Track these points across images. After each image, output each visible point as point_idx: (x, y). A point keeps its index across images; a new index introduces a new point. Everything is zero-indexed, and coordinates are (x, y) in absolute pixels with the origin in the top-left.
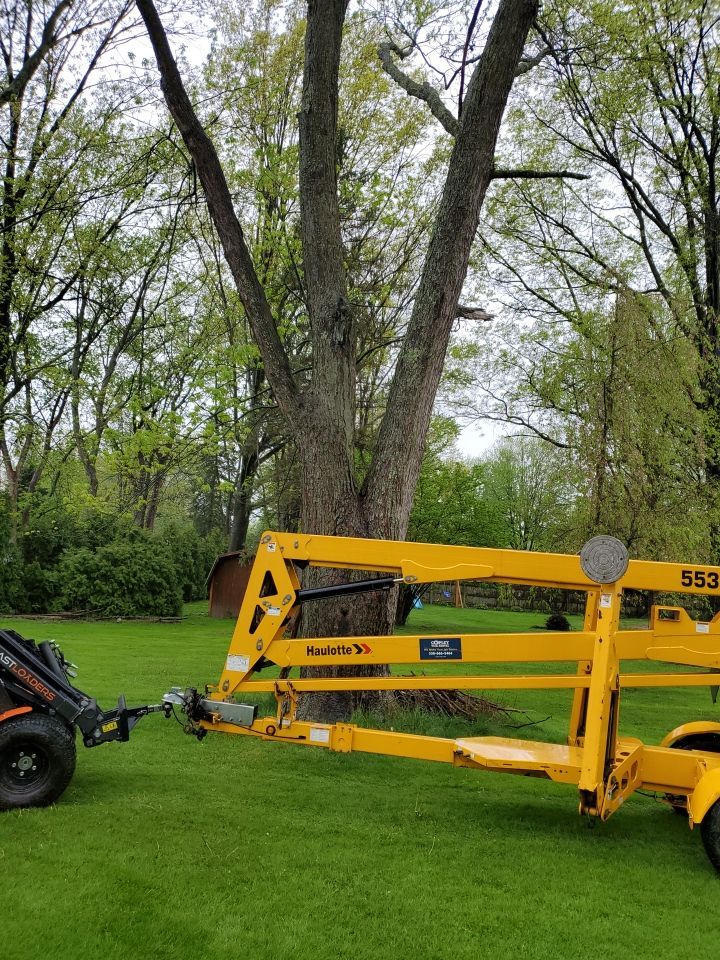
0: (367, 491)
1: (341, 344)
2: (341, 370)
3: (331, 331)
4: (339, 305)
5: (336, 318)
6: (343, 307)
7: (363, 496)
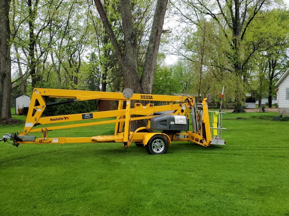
0: (141, 81)
1: (133, 44)
2: (133, 50)
3: (130, 40)
4: (132, 34)
5: (132, 37)
6: (133, 34)
7: (141, 82)
